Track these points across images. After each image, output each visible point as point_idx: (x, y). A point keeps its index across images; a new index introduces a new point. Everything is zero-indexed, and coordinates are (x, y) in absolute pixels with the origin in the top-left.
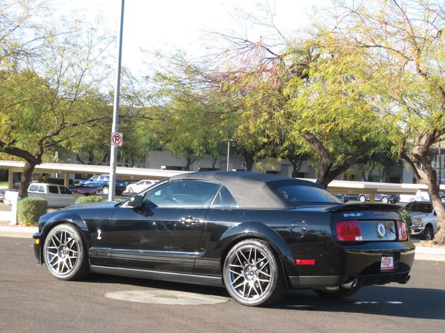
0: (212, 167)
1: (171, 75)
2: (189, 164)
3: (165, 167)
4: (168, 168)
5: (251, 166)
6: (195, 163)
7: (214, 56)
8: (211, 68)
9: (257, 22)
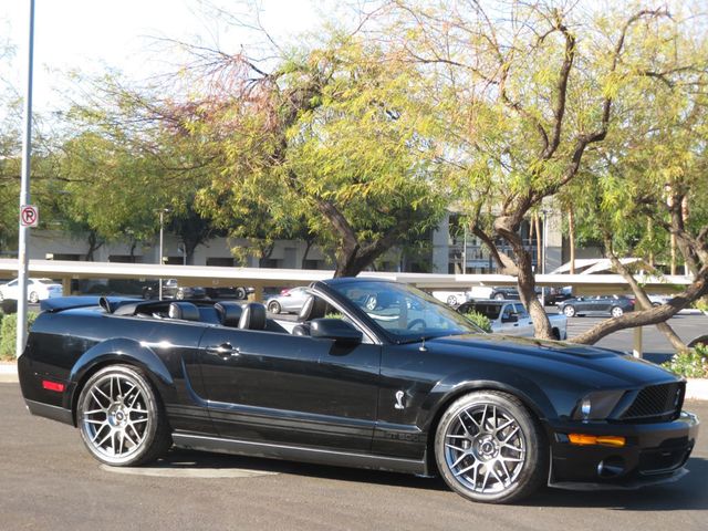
0: (129, 254)
1: (95, 108)
2: (92, 250)
3: (50, 256)
4: (57, 257)
5: (193, 252)
6: (101, 249)
7: (165, 78)
8: (160, 97)
9: (234, 21)
